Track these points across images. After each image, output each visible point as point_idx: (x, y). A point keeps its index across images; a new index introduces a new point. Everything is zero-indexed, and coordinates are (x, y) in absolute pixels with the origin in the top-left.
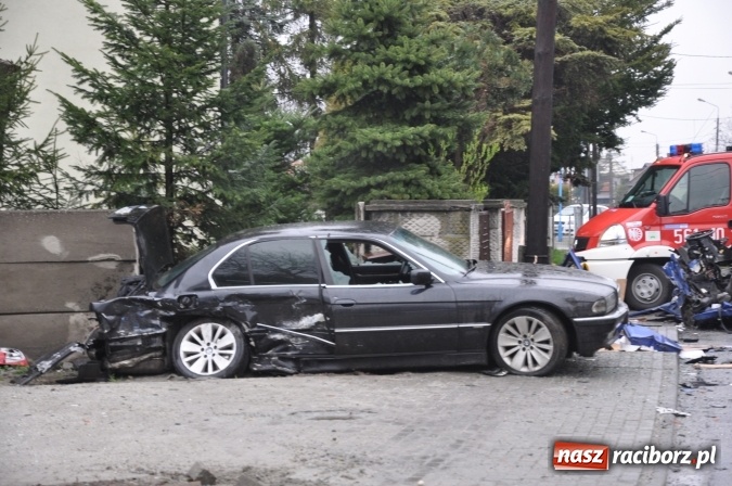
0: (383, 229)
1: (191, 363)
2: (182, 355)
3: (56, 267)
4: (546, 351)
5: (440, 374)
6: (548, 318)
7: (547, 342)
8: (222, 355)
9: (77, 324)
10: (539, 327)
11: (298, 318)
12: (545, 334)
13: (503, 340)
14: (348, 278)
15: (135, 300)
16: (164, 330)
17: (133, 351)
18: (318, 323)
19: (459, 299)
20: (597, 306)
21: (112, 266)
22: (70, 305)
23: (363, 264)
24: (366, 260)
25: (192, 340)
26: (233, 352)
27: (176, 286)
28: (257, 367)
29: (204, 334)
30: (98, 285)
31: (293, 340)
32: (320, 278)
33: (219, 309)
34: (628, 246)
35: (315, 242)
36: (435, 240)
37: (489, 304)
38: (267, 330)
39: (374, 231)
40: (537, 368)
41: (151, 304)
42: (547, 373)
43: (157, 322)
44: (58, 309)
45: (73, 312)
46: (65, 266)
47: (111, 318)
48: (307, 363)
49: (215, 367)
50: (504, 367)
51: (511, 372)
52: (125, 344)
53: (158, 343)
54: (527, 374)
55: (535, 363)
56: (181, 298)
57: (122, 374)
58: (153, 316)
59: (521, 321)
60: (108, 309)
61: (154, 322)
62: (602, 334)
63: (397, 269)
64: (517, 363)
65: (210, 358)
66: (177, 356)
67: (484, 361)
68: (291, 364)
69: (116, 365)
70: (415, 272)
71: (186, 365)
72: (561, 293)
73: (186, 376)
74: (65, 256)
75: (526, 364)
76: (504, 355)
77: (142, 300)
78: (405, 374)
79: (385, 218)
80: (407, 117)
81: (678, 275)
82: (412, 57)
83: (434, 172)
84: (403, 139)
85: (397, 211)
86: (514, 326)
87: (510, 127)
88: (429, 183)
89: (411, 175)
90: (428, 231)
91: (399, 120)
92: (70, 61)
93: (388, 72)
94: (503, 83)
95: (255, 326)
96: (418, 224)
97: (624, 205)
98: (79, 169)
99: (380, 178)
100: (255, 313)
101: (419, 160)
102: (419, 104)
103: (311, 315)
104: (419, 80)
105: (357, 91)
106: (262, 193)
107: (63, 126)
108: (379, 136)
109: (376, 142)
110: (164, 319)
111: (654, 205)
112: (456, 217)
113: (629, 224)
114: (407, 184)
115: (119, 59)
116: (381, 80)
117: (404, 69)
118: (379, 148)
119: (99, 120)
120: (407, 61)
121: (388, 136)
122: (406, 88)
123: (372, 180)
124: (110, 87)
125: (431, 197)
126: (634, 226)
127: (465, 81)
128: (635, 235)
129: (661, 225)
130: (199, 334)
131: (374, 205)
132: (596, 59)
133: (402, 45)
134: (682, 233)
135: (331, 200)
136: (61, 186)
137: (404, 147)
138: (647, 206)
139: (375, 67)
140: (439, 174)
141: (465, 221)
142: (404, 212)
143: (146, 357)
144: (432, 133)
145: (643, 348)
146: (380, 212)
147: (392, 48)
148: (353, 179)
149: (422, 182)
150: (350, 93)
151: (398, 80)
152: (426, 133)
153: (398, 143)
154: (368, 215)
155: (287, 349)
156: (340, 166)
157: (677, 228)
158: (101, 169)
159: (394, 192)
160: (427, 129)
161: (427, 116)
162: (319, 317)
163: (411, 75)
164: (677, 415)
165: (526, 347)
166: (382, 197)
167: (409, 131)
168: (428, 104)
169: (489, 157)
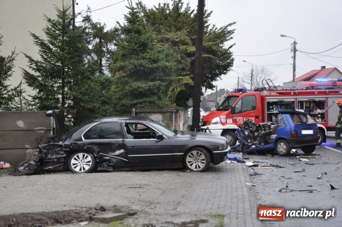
0: (145, 119)
1: (75, 167)
2: (72, 165)
4: (203, 163)
5: (166, 172)
6: (204, 151)
7: (204, 160)
8: (86, 164)
9: (29, 153)
10: (201, 154)
11: (115, 151)
12: (203, 157)
13: (188, 159)
14: (133, 137)
15: (55, 144)
16: (65, 155)
17: (53, 163)
18: (122, 153)
19: (173, 144)
20: (221, 147)
22: (27, 146)
23: (135, 132)
25: (75, 159)
26: (91, 163)
27: (70, 139)
28: (99, 169)
29: (80, 157)
30: (37, 139)
31: (112, 159)
32: (123, 137)
33: (85, 148)
34: (221, 125)
35: (121, 124)
36: (161, 123)
37: (184, 146)
39: (142, 120)
40: (200, 169)
41: (60, 146)
42: (203, 171)
44: (22, 148)
45: (28, 148)
47: (45, 151)
48: (118, 168)
49: (84, 169)
50: (188, 169)
51: (191, 171)
52: (50, 160)
53: (62, 160)
54: (197, 171)
55: (199, 167)
56: (71, 144)
57: (49, 172)
58: (61, 150)
59: (194, 152)
60: (44, 148)
61: (61, 152)
62: (223, 156)
64: (193, 167)
65: (82, 166)
66: (70, 165)
67: (181, 167)
68: (111, 168)
69: (47, 168)
70: (157, 135)
71: (73, 168)
72: (209, 142)
73: (74, 172)
75: (196, 167)
76: (188, 165)
77: (57, 145)
78: (154, 172)
80: (150, 79)
82: (152, 57)
84: (149, 87)
85: (147, 112)
89: (152, 99)
90: (158, 120)
92: (28, 56)
96: (154, 117)
98: (30, 96)
99: (141, 100)
100: (98, 149)
101: (154, 94)
103: (120, 150)
105: (132, 69)
108: (141, 86)
109: (139, 87)
112: (168, 115)
114: (150, 102)
118: (141, 89)
120: (150, 58)
121: (144, 85)
122: (150, 68)
123: (138, 101)
125: (159, 107)
127: (171, 66)
128: (223, 120)
130: (78, 157)
131: (139, 110)
133: (148, 53)
136: (23, 102)
138: (228, 110)
139: (139, 60)
140: (161, 99)
141: (171, 116)
142: (149, 113)
143: (58, 165)
144: (159, 85)
145: (233, 162)
146: (141, 113)
147: (145, 54)
149: (156, 102)
150: (130, 70)
151: (147, 65)
152: (157, 84)
153: (147, 88)
154: (136, 113)
155: (111, 162)
159: (146, 105)
161: (157, 78)
163: (152, 63)
164: (253, 186)
165: (196, 162)
167: (151, 83)
168: (157, 74)
169: (177, 93)
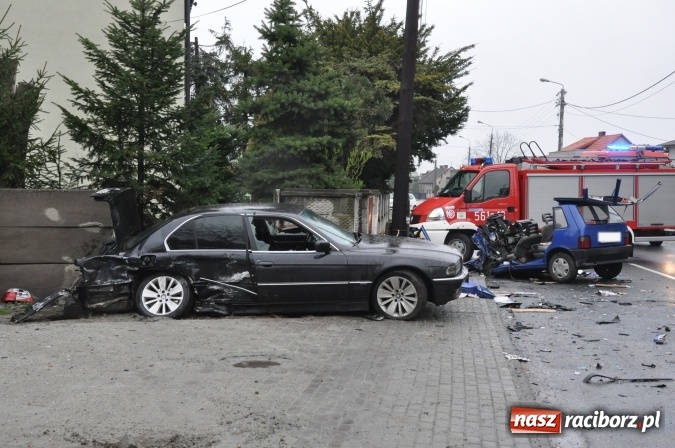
0: (295, 209)
1: (150, 306)
2: (143, 299)
3: (56, 231)
4: (412, 302)
5: (335, 318)
6: (414, 278)
7: (413, 296)
8: (172, 300)
9: (70, 271)
10: (407, 284)
11: (231, 275)
12: (412, 290)
13: (381, 293)
14: (268, 246)
15: (109, 258)
16: (130, 280)
17: (106, 296)
18: (245, 278)
19: (350, 263)
20: (450, 270)
21: (97, 230)
22: (65, 258)
23: (278, 234)
24: (280, 231)
25: (151, 288)
26: (181, 298)
27: (140, 249)
28: (199, 309)
29: (160, 284)
30: (86, 245)
31: (226, 290)
32: (248, 245)
34: (446, 222)
35: (244, 218)
36: (330, 217)
37: (372, 267)
38: (207, 282)
39: (288, 211)
40: (405, 315)
41: (121, 261)
42: (411, 318)
43: (125, 275)
44: (56, 261)
45: (68, 263)
46: (62, 230)
47: (91, 271)
48: (237, 308)
49: (167, 309)
50: (381, 313)
51: (387, 317)
52: (101, 290)
53: (125, 290)
54: (398, 319)
55: (404, 311)
56: (143, 257)
57: (98, 313)
59: (394, 280)
60: (88, 264)
62: (452, 290)
63: (303, 238)
64: (391, 310)
65: (164, 302)
66: (140, 300)
67: (367, 309)
68: (224, 308)
69: (94, 306)
70: (318, 242)
71: (146, 307)
72: (425, 260)
73: (146, 316)
74: (63, 223)
75: (397, 311)
76: (382, 305)
77: (114, 258)
78: (309, 318)
79: (294, 202)
80: (311, 131)
81: (481, 242)
82: (316, 88)
83: (329, 170)
84: (309, 146)
85: (303, 197)
86: (389, 283)
87: (372, 143)
88: (326, 177)
89: (314, 171)
90: (325, 211)
91: (305, 133)
92: (70, 82)
93: (299, 98)
94: (373, 112)
95: (198, 279)
96: (318, 206)
97: (442, 195)
98: (75, 160)
99: (292, 173)
100: (197, 270)
101: (319, 161)
102: (320, 122)
103: (241, 272)
104: (320, 104)
105: (276, 110)
106: (207, 181)
107: (64, 129)
108: (292, 143)
109: (289, 147)
110: (130, 272)
111: (462, 196)
112: (344, 202)
113: (447, 208)
114: (311, 177)
115: (107, 84)
116: (294, 104)
117: (310, 96)
118: (292, 151)
119: (89, 125)
120: (312, 91)
121: (298, 143)
122: (311, 110)
123: (286, 174)
124: (99, 102)
125: (327, 187)
126: (450, 208)
127: (353, 106)
128: (450, 214)
129: (466, 208)
130: (157, 284)
131: (287, 192)
132: (427, 102)
133: (309, 80)
134: (479, 214)
135: (257, 187)
136: (63, 172)
137: (309, 150)
138: (458, 196)
139: (290, 94)
140: (333, 171)
141: (351, 205)
142: (308, 197)
143: (116, 300)
144: (329, 143)
145: (470, 295)
146: (291, 197)
147: (302, 81)
148: (272, 173)
149: (322, 176)
150: (272, 113)
151: (305, 104)
152: (325, 142)
153: (305, 148)
154: (282, 198)
155: (222, 297)
156: (264, 163)
157: (477, 211)
158: (92, 161)
159: (301, 183)
160: (326, 139)
161: (326, 130)
162: (245, 274)
163: (314, 101)
164: (521, 361)
165: (396, 299)
166: (292, 186)
167: (313, 140)
168: (326, 122)
169: (365, 161)
